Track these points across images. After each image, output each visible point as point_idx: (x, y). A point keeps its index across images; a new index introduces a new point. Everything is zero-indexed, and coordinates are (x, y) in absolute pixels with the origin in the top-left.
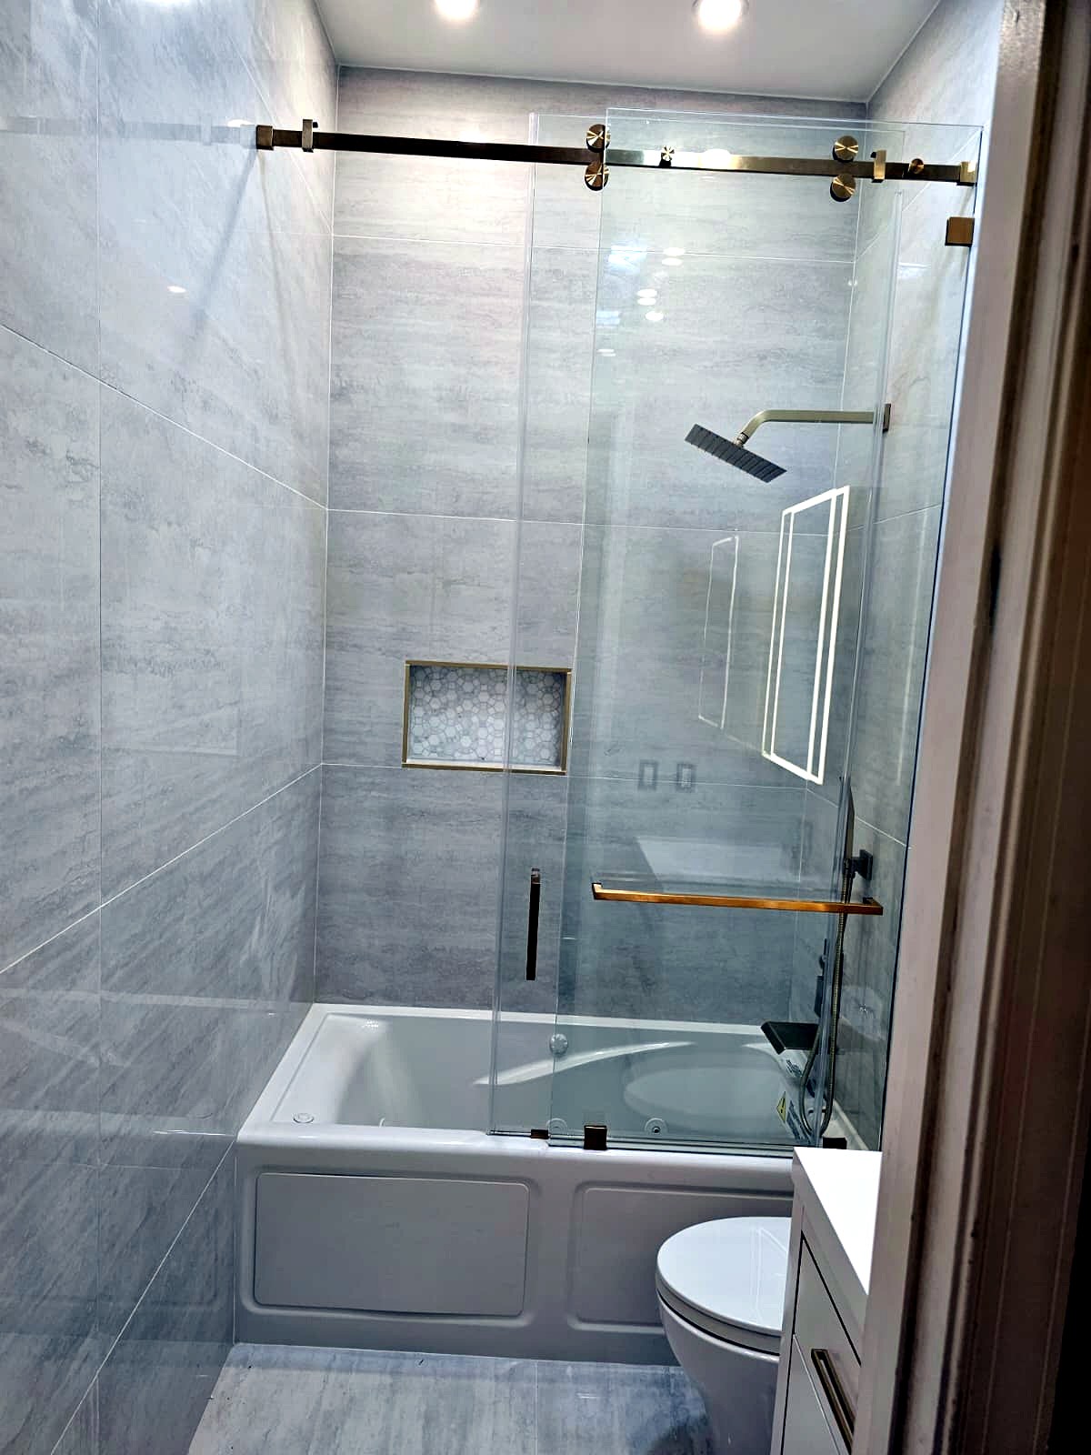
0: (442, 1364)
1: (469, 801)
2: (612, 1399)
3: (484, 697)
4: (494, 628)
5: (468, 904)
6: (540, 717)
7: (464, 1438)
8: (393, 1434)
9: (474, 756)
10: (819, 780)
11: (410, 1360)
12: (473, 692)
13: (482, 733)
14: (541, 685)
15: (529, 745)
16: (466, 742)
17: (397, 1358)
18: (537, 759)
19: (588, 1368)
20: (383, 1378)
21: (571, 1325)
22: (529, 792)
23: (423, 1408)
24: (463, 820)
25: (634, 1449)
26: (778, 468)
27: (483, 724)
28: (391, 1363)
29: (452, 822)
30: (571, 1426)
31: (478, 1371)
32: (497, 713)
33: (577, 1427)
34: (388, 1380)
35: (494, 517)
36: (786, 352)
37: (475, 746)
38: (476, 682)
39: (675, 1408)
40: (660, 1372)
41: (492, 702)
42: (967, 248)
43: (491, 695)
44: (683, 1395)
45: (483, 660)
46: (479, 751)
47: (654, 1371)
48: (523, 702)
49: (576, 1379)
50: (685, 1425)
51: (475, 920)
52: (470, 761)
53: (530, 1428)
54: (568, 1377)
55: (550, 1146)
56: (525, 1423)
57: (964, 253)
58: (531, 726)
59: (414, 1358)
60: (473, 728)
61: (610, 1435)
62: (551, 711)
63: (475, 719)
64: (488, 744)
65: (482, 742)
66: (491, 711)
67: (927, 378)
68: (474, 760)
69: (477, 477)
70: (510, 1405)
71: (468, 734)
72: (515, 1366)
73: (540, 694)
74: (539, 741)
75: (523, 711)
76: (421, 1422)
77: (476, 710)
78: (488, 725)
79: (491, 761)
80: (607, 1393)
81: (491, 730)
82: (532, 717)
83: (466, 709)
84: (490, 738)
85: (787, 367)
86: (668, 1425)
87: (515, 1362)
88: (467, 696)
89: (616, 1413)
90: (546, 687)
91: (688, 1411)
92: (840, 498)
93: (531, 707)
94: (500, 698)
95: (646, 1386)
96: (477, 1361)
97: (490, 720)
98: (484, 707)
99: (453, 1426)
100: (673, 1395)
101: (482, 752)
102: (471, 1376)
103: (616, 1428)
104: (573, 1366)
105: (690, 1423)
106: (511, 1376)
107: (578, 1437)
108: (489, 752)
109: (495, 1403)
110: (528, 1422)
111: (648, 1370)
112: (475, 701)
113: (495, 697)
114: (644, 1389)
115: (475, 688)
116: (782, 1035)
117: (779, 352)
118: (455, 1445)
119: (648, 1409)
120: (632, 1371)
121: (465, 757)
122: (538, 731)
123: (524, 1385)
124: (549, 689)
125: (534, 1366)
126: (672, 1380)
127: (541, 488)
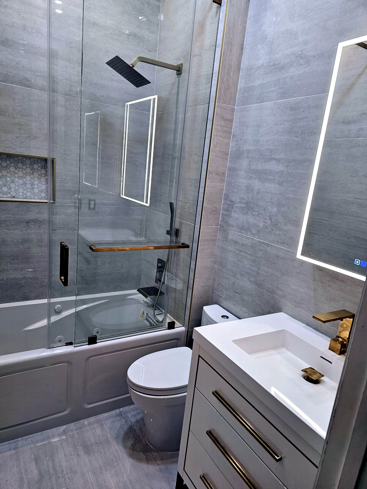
0: (35, 438)
1: (11, 216)
2: (105, 427)
3: (12, 169)
4: (18, 137)
5: (13, 260)
6: (40, 179)
7: (53, 460)
8: (23, 471)
9: (9, 195)
10: (148, 205)
11: (21, 441)
12: (7, 167)
13: (13, 185)
14: (40, 165)
15: (36, 191)
16: (5, 189)
17: (14, 442)
18: (40, 197)
19: (92, 419)
20: (11, 452)
21: (87, 407)
22: (39, 211)
23: (33, 456)
24: (8, 224)
25: (117, 440)
26: (148, 81)
27: (13, 182)
28: (13, 446)
29: (3, 225)
30: (93, 440)
31: (51, 435)
32: (19, 177)
33: (95, 440)
34: (13, 452)
35: (14, 84)
36: (137, 35)
37: (9, 191)
38: (8, 162)
39: (126, 421)
40: (118, 412)
41: (16, 171)
42: (219, 5)
43: (16, 169)
44: (128, 416)
45: (12, 152)
46: (11, 193)
47: (115, 412)
48: (32, 172)
49: (89, 424)
50: (131, 426)
51: (17, 266)
52: (8, 198)
53: (78, 447)
54: (86, 425)
55: (75, 347)
56: (75, 446)
57: (217, 7)
58: (36, 182)
59: (22, 439)
60: (8, 183)
61: (107, 438)
62: (45, 176)
63: (8, 179)
64: (16, 190)
65: (13, 190)
66: (16, 175)
67: (200, 55)
68: (10, 198)
69: (4, 63)
70: (68, 443)
71: (5, 186)
72: (65, 428)
73: (39, 169)
74: (40, 189)
75: (32, 176)
76: (34, 462)
77: (9, 175)
78: (15, 181)
79: (18, 198)
80: (102, 425)
81: (17, 184)
82: (36, 179)
83: (4, 174)
84: (17, 188)
85: (137, 41)
86: (126, 428)
87: (64, 427)
88: (4, 169)
89: (107, 431)
90: (42, 166)
91: (131, 420)
92: (154, 99)
93: (36, 175)
94: (20, 170)
95: (115, 418)
96: (49, 431)
97: (17, 179)
98: (13, 173)
99: (48, 458)
100: (124, 417)
101: (13, 194)
102: (48, 438)
103: (109, 435)
104: (87, 421)
105: (133, 424)
106: (64, 432)
107: (97, 444)
108: (17, 194)
109: (61, 444)
110: (76, 446)
111: (113, 412)
112: (8, 171)
113: (18, 169)
114: (114, 419)
115: (8, 165)
116: (146, 292)
117: (134, 34)
118: (51, 465)
119: (118, 425)
120: (108, 414)
121: (5, 196)
122: (40, 185)
123: (71, 433)
124: (44, 167)
125: (72, 426)
126: (123, 413)
127: (37, 74)
